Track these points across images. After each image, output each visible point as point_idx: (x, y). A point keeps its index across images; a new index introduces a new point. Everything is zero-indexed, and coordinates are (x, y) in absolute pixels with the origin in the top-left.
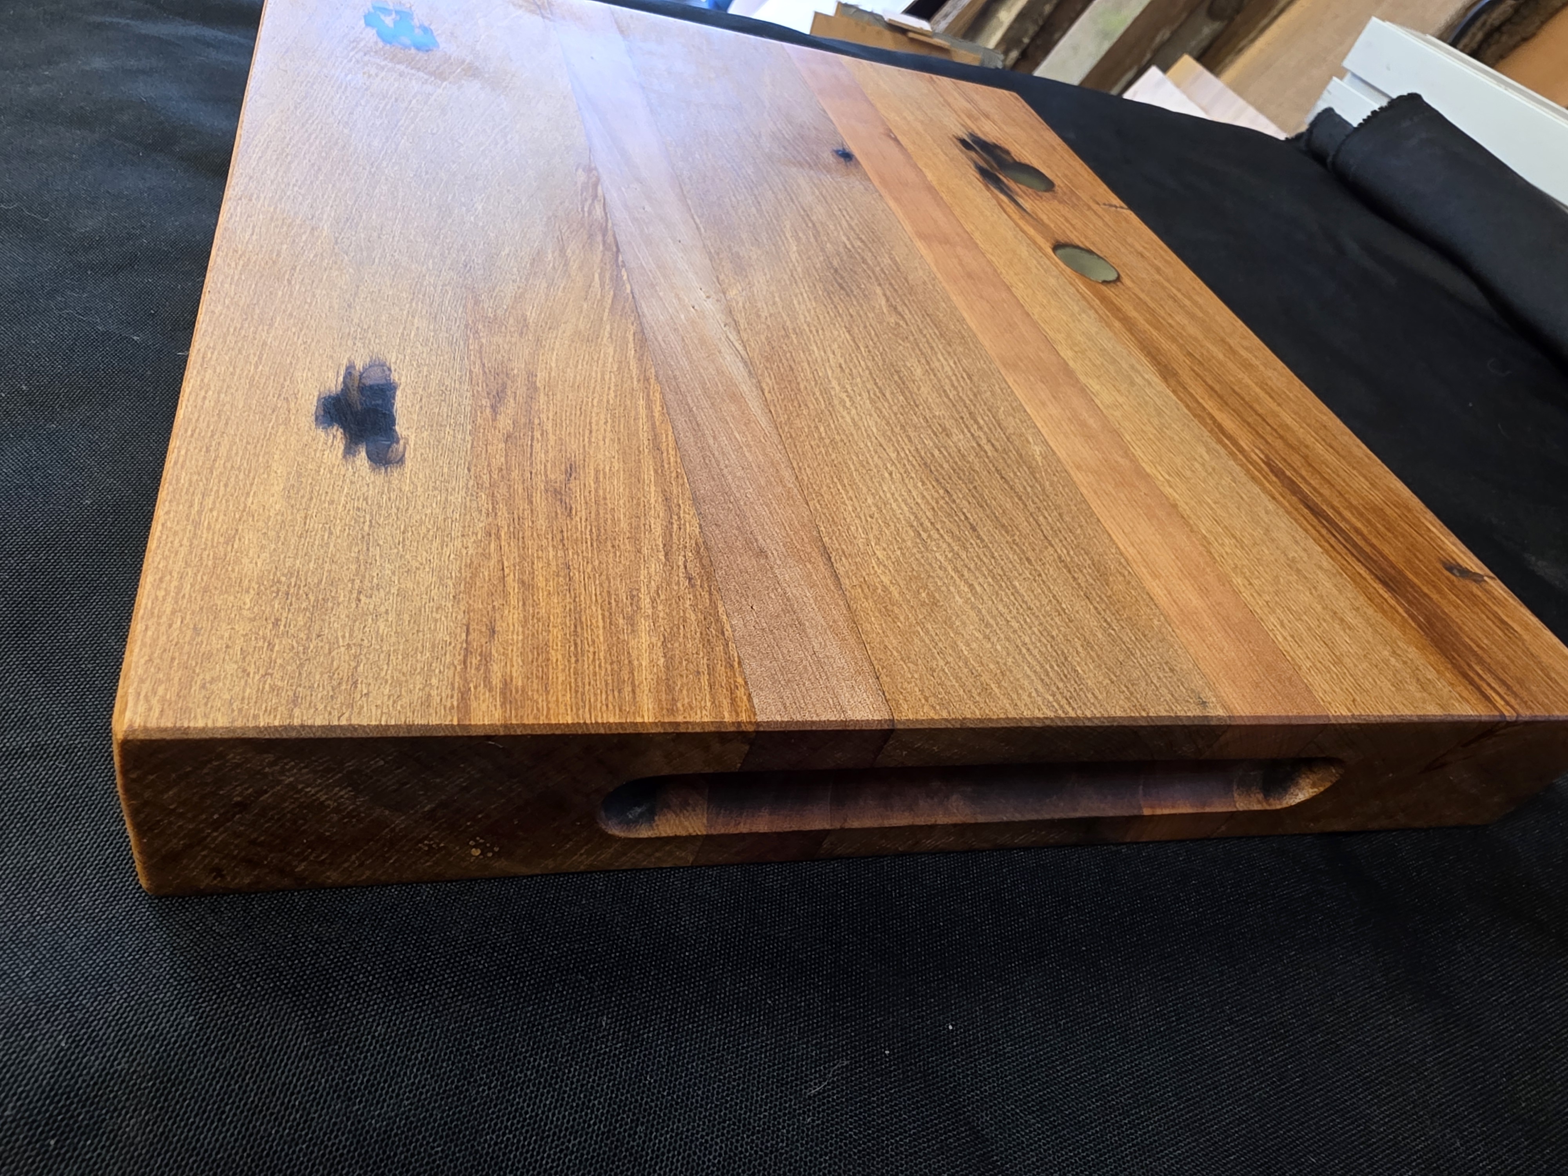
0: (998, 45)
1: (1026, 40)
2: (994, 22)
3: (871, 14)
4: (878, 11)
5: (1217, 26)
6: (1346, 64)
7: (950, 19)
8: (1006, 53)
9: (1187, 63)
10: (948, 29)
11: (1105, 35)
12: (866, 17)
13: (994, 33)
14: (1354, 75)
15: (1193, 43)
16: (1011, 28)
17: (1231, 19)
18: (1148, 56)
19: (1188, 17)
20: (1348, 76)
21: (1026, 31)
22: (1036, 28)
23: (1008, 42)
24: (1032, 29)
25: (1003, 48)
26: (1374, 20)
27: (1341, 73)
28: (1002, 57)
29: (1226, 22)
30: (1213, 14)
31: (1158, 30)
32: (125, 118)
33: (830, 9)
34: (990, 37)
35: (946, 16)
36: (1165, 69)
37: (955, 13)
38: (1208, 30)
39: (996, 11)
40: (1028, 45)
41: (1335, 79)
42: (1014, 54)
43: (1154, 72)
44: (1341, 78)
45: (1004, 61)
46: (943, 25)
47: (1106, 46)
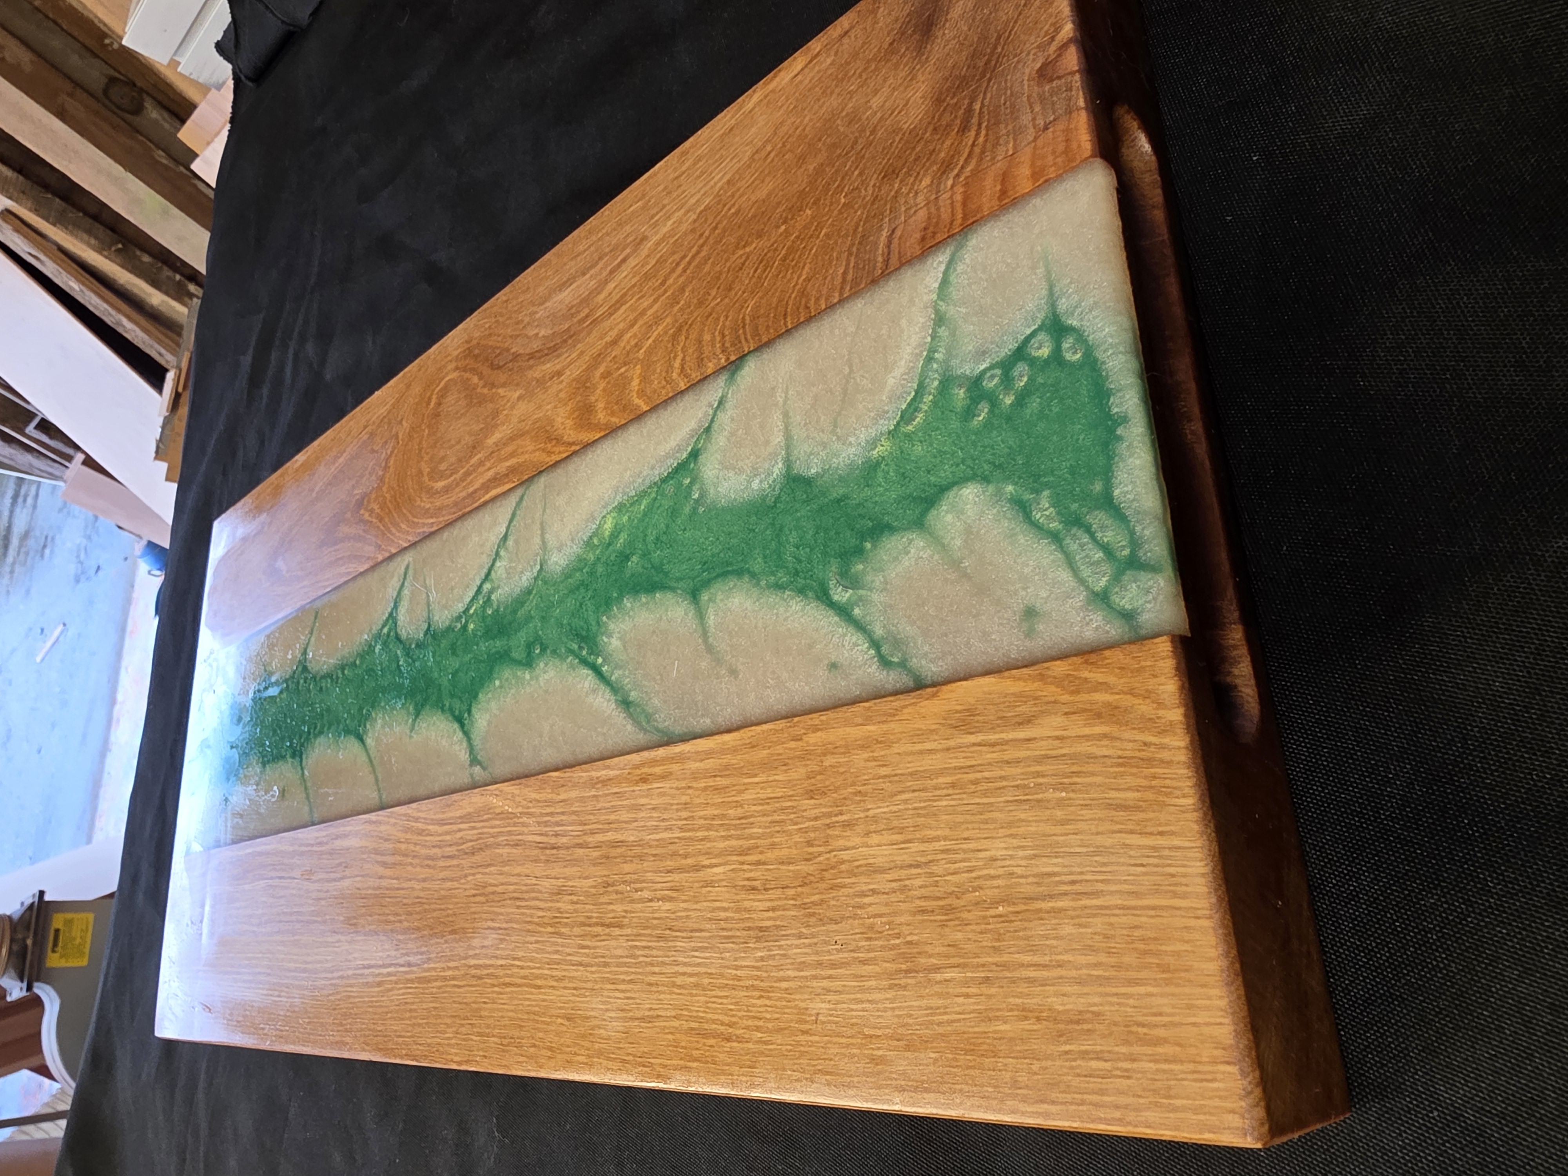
0: (184, 304)
1: (178, 277)
2: (163, 309)
3: (163, 428)
4: (161, 420)
5: (148, 104)
7: (163, 351)
8: (191, 296)
9: (186, 134)
10: (174, 353)
11: (165, 212)
12: (167, 432)
13: (173, 308)
15: (167, 126)
16: (167, 293)
17: (141, 90)
18: (182, 169)
19: (141, 134)
20: (177, 58)
21: (168, 278)
22: (165, 268)
23: (180, 295)
24: (167, 272)
25: (186, 299)
27: (175, 61)
28: (193, 299)
29: (145, 96)
30: (138, 110)
31: (158, 162)
33: (163, 466)
34: (178, 312)
35: (160, 354)
36: (193, 155)
37: (157, 346)
38: (153, 113)
39: (152, 307)
40: (182, 274)
41: (180, 69)
42: (192, 288)
43: (196, 165)
44: (179, 63)
46: (169, 357)
47: (175, 211)
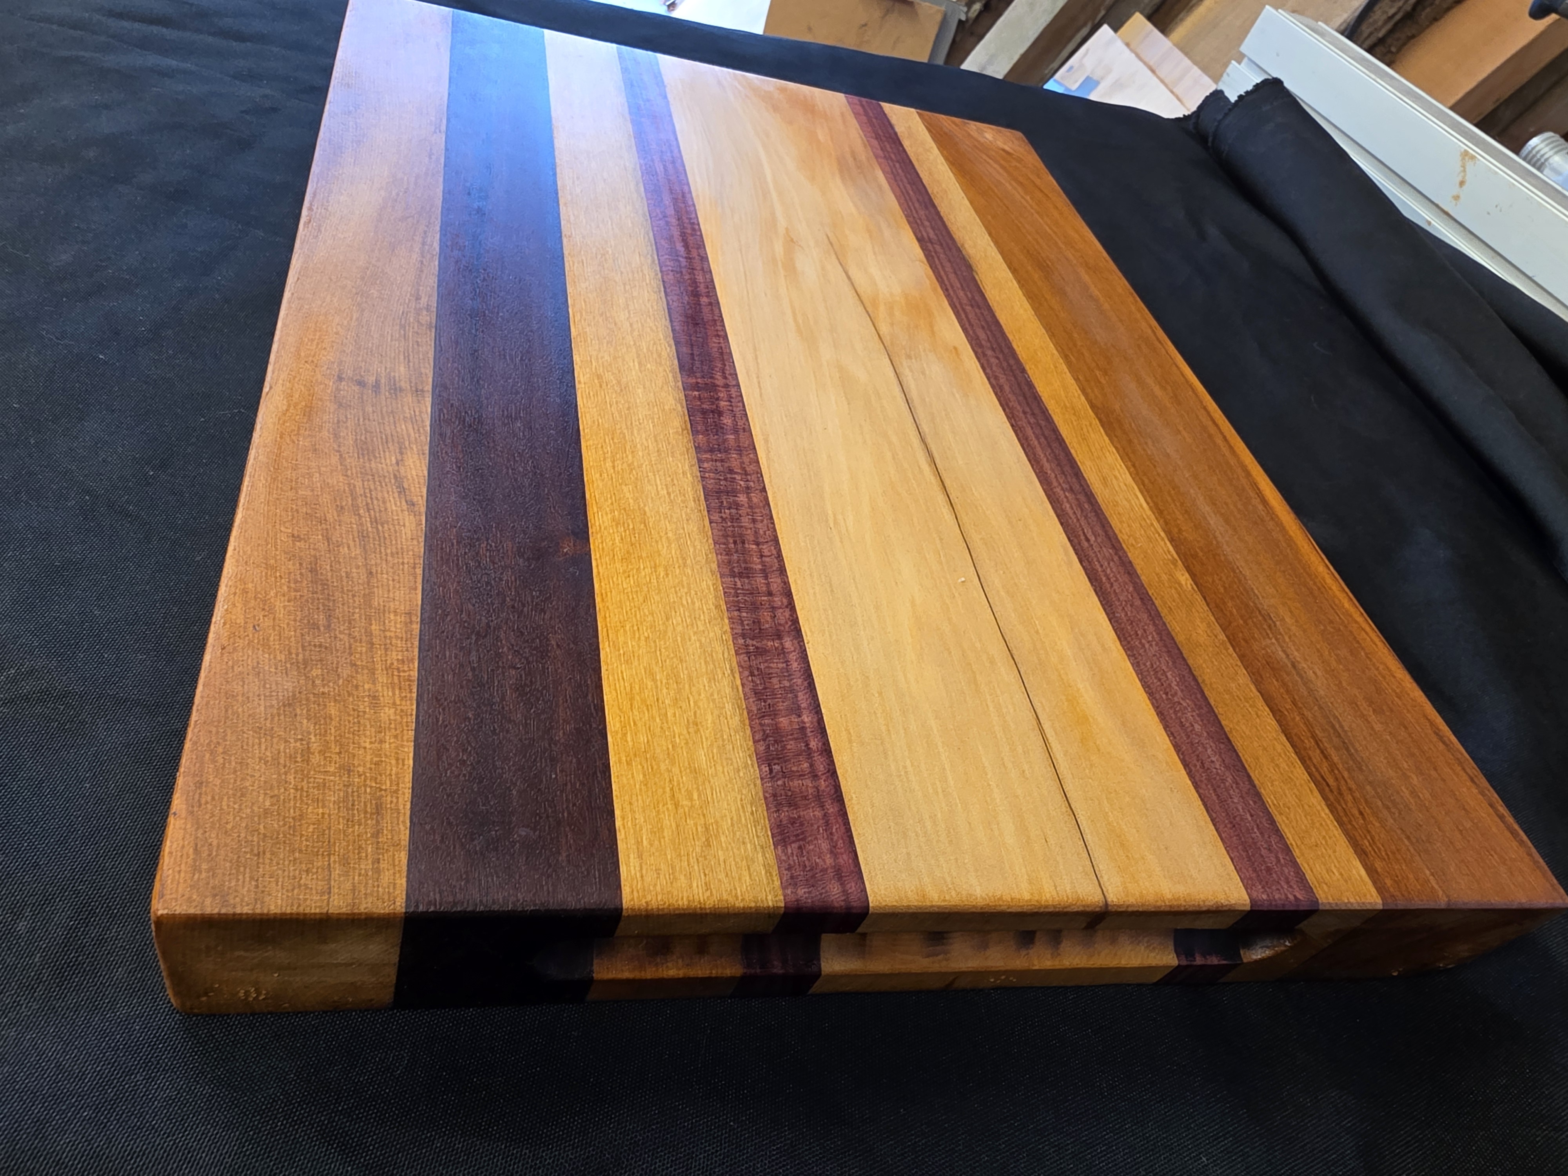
6: (1243, 49)
9: (1138, 22)
14: (1250, 59)
18: (1103, 13)
20: (1245, 60)
26: (1267, 7)
27: (1240, 57)
28: (965, 9)
32: (91, 154)
36: (1116, 29)
41: (1233, 62)
43: (1105, 30)
44: (1239, 63)
45: (967, 13)
